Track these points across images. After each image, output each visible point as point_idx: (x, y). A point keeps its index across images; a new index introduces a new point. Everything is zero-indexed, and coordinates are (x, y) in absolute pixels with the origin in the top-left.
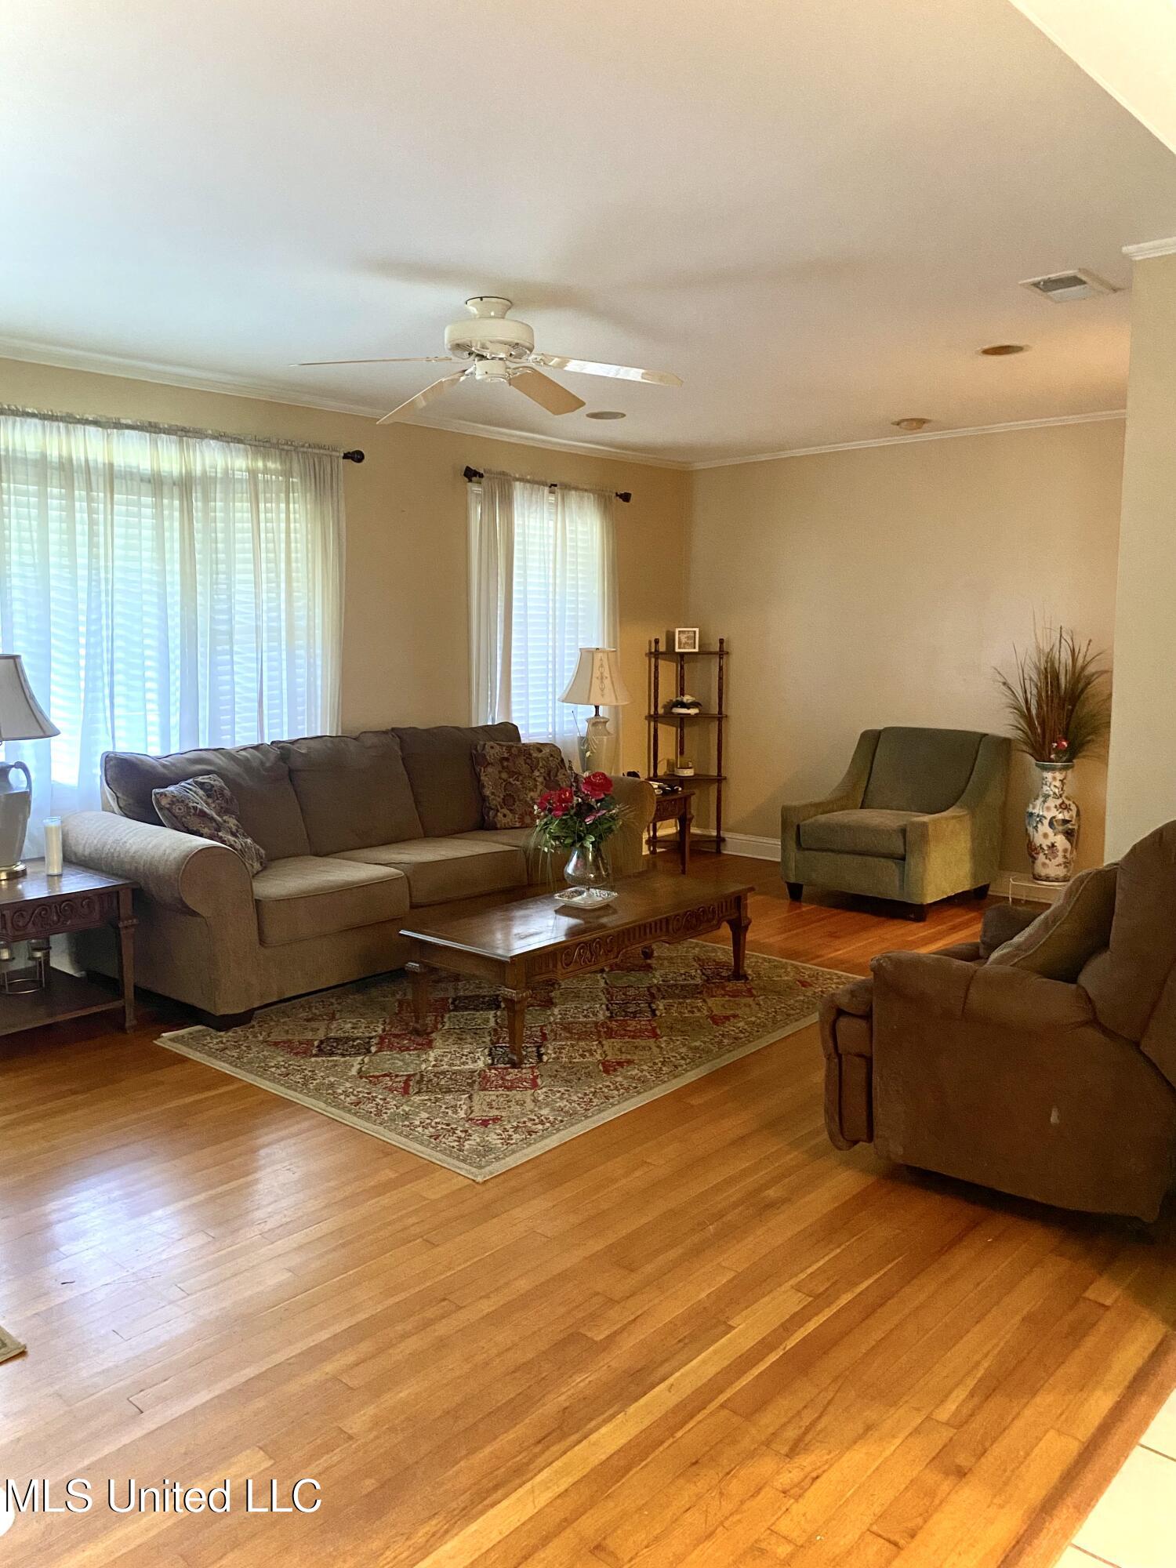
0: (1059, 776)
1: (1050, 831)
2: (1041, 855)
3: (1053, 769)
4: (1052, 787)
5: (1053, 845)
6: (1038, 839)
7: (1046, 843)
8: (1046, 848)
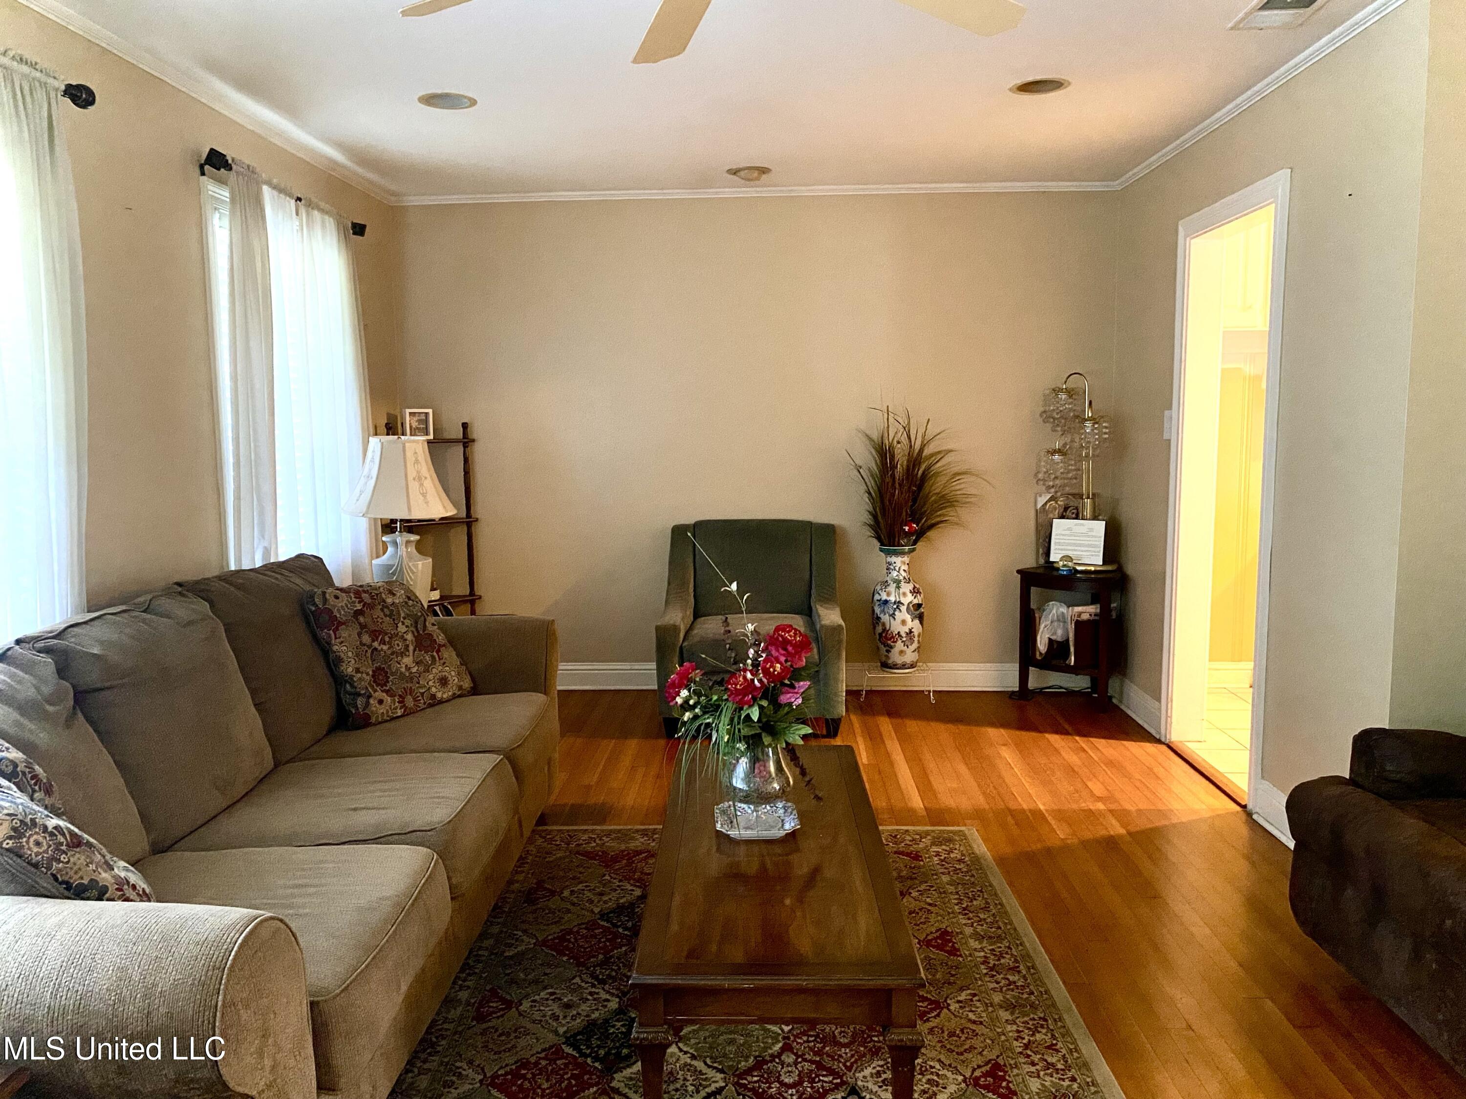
0: (906, 559)
1: (908, 618)
2: (899, 642)
3: (902, 553)
4: (902, 572)
5: (911, 632)
6: (896, 627)
7: (904, 630)
8: (904, 635)
